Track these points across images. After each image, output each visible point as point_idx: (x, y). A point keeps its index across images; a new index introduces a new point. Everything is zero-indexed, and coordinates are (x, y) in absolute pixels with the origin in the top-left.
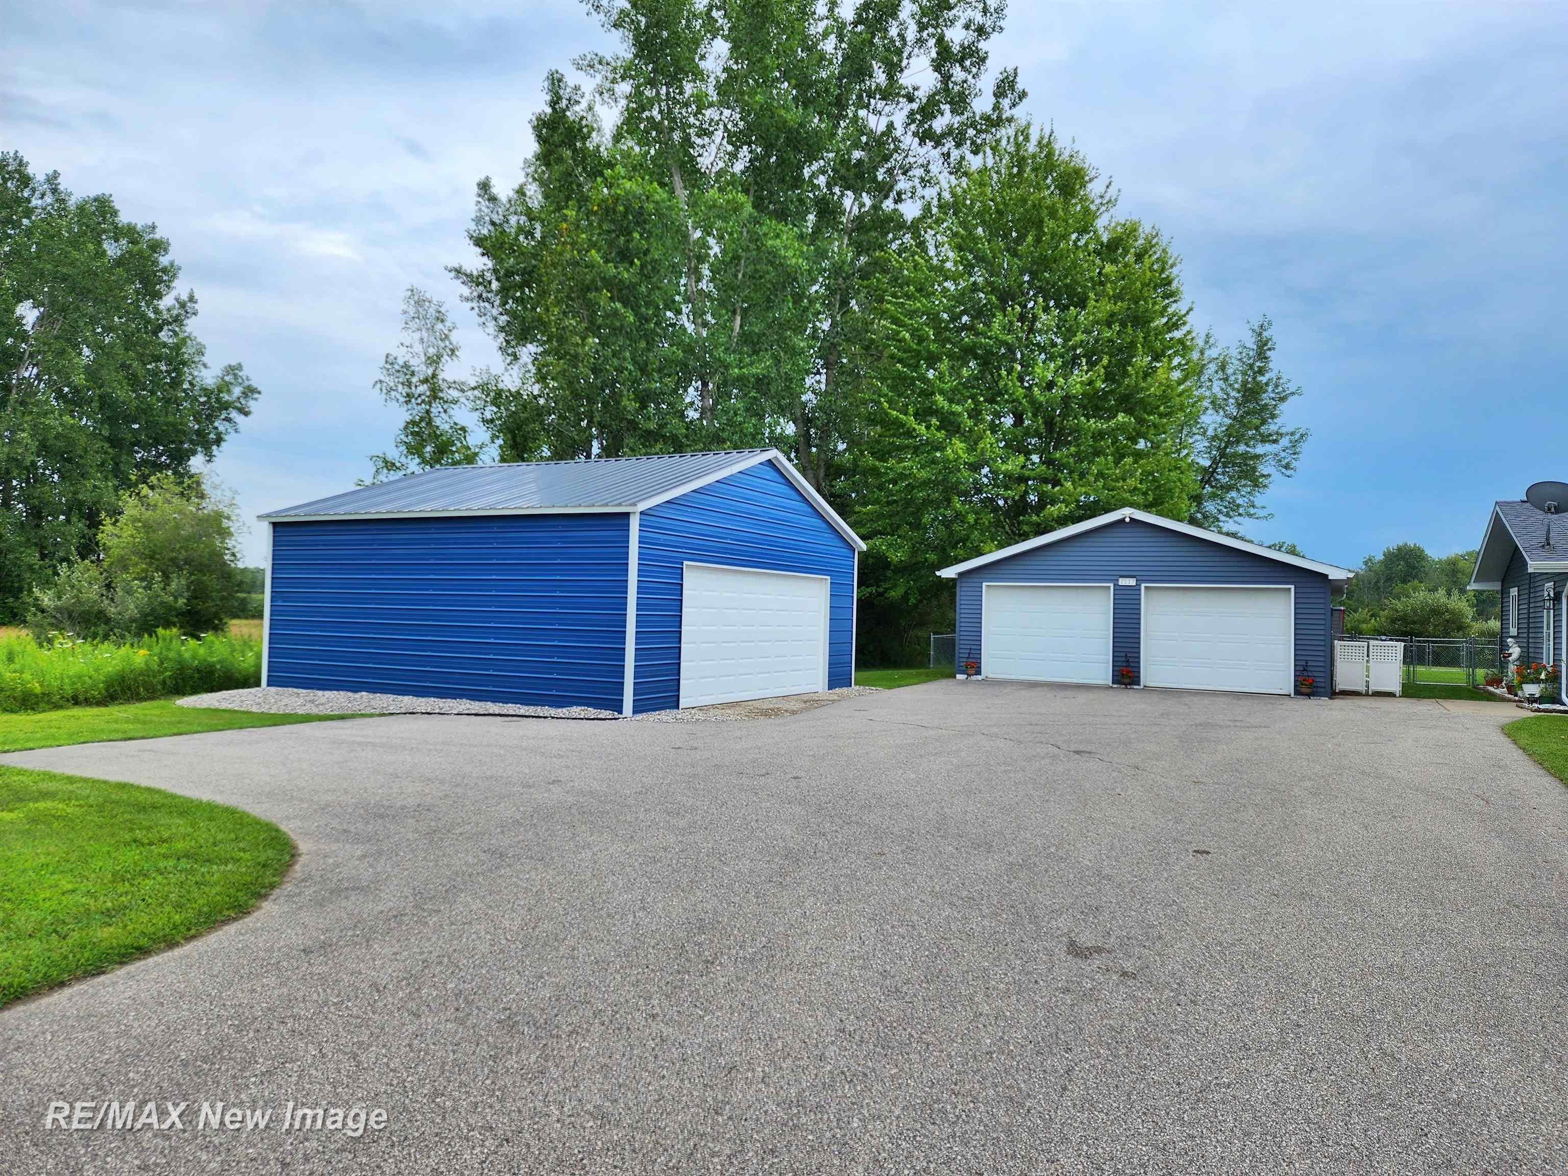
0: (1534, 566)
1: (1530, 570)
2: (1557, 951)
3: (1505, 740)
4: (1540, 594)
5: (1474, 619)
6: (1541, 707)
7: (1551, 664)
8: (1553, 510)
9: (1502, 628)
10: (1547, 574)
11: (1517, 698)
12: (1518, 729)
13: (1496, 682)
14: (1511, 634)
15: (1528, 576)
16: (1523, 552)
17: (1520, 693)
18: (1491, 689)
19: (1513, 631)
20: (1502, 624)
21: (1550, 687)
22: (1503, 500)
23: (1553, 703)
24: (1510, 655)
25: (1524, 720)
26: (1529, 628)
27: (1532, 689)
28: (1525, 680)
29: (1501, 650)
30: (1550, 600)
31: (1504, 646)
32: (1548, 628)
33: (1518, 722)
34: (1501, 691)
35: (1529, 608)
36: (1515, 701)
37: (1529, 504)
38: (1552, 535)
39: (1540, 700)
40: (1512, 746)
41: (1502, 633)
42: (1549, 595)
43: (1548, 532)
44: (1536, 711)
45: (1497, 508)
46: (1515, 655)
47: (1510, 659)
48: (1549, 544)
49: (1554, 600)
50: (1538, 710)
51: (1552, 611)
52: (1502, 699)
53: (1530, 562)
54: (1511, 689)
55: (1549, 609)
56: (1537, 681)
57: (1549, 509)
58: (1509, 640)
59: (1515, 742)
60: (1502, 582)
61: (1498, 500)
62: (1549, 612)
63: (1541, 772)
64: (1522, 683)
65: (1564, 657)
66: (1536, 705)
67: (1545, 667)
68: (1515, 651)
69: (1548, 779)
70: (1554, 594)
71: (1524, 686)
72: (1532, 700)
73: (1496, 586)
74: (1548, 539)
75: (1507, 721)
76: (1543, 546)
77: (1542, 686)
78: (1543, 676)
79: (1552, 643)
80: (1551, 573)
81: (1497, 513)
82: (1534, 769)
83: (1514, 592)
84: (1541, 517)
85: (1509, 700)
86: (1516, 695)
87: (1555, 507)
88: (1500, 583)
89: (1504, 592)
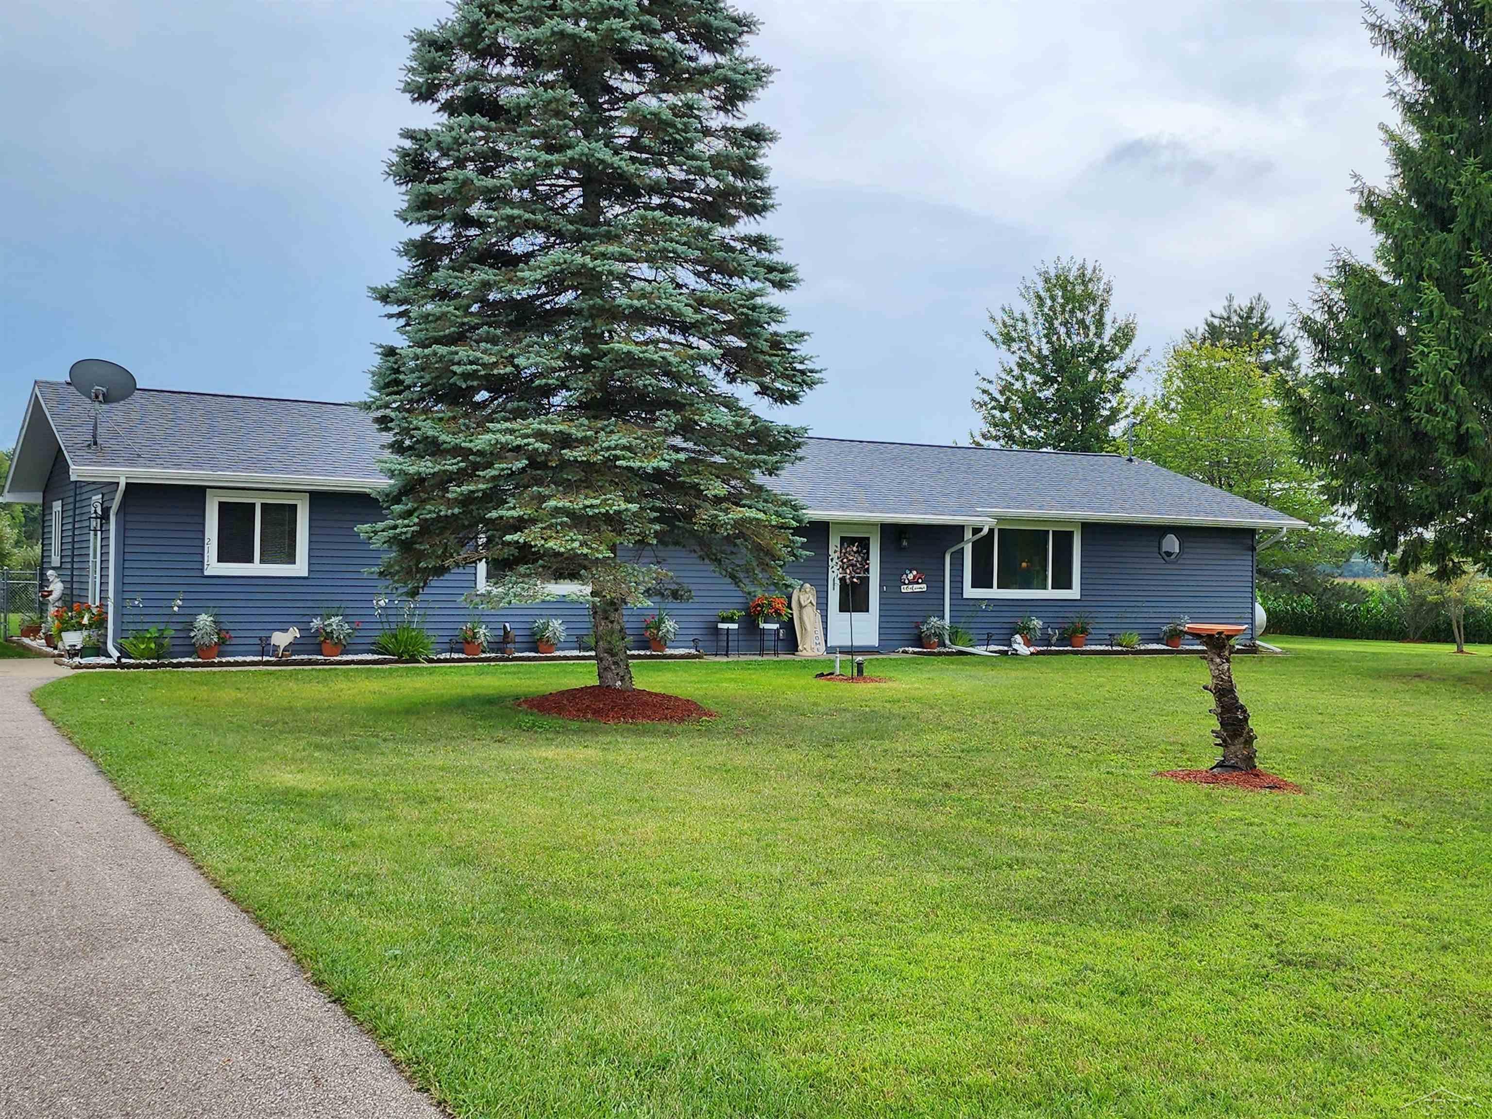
0: (78, 471)
1: (73, 478)
2: (45, 989)
3: (31, 710)
4: (85, 510)
5: (17, 544)
6: (84, 661)
7: (98, 603)
8: (101, 398)
9: (43, 556)
10: (94, 483)
11: (56, 652)
12: (51, 693)
13: (32, 630)
14: (53, 565)
15: (72, 486)
16: (65, 452)
17: (60, 645)
18: (26, 641)
19: (56, 560)
20: (43, 551)
21: (94, 633)
22: (44, 379)
23: (98, 655)
24: (50, 593)
25: (60, 681)
26: (73, 556)
27: (73, 639)
28: (66, 626)
29: (41, 586)
30: (96, 518)
31: (44, 581)
32: (95, 557)
33: (52, 684)
34: (38, 643)
35: (74, 528)
36: (53, 656)
37: (72, 388)
38: (99, 430)
39: (82, 652)
40: (40, 717)
41: (43, 562)
42: (96, 512)
43: (95, 428)
44: (77, 667)
45: (37, 390)
46: (56, 595)
47: (50, 598)
48: (95, 443)
49: (102, 518)
50: (79, 666)
51: (99, 533)
52: (40, 655)
53: (72, 467)
54: (50, 641)
55: (95, 530)
56: (80, 627)
57: (97, 397)
58: (50, 572)
59: (44, 712)
60: (44, 493)
61: (38, 379)
62: (96, 535)
63: (70, 749)
64: (61, 631)
65: (111, 594)
66: (77, 660)
67: (89, 608)
68: (57, 588)
69: (76, 757)
70: (102, 510)
71: (63, 634)
72: (73, 653)
73: (36, 498)
74: (94, 436)
75: (40, 684)
76: (89, 445)
77: (85, 633)
78: (85, 621)
79: (98, 575)
80: (100, 483)
81: (36, 396)
82: (60, 746)
83: (57, 506)
84: (88, 407)
85: (46, 655)
86: (55, 648)
87: (104, 395)
88: (41, 494)
89: (46, 507)
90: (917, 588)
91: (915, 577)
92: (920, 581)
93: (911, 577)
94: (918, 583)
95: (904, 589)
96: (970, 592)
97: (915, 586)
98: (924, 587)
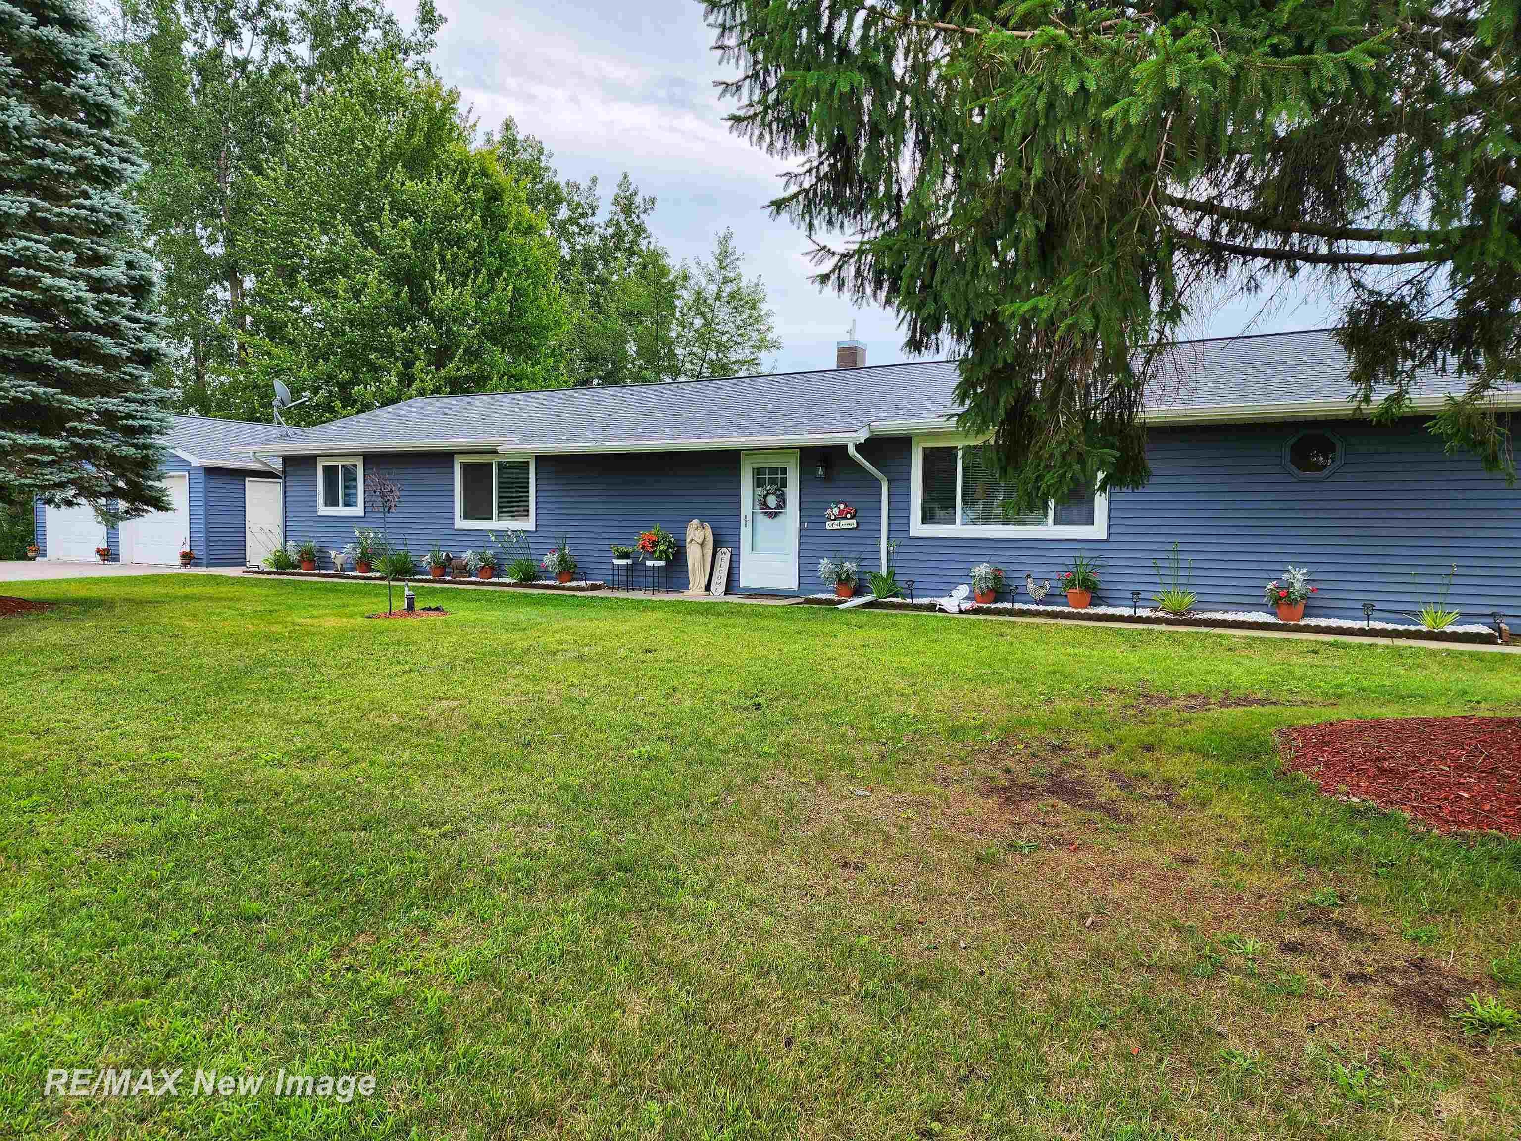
90: (844, 524)
91: (840, 512)
92: (849, 516)
93: (836, 511)
94: (845, 518)
95: (829, 526)
96: (918, 528)
97: (844, 522)
98: (853, 523)
